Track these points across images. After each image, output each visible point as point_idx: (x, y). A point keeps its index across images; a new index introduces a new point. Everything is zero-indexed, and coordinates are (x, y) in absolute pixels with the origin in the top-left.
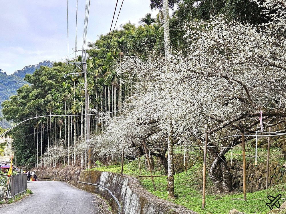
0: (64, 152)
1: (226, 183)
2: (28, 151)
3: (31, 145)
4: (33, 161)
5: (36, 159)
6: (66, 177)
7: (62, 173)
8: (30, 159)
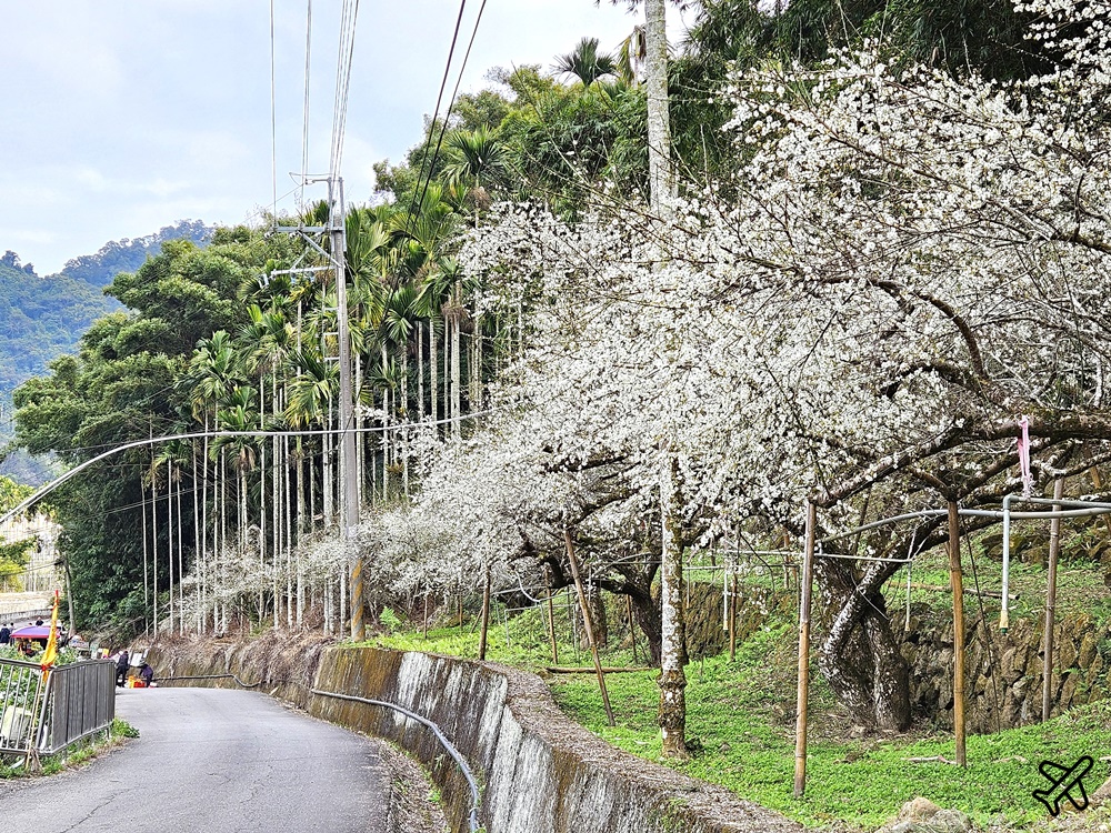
0: (256, 574)
1: (885, 695)
2: (119, 570)
3: (128, 547)
4: (138, 610)
5: (151, 602)
6: (265, 671)
7: (248, 659)
8: (127, 603)
